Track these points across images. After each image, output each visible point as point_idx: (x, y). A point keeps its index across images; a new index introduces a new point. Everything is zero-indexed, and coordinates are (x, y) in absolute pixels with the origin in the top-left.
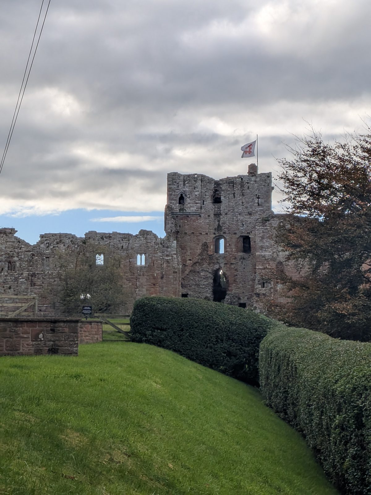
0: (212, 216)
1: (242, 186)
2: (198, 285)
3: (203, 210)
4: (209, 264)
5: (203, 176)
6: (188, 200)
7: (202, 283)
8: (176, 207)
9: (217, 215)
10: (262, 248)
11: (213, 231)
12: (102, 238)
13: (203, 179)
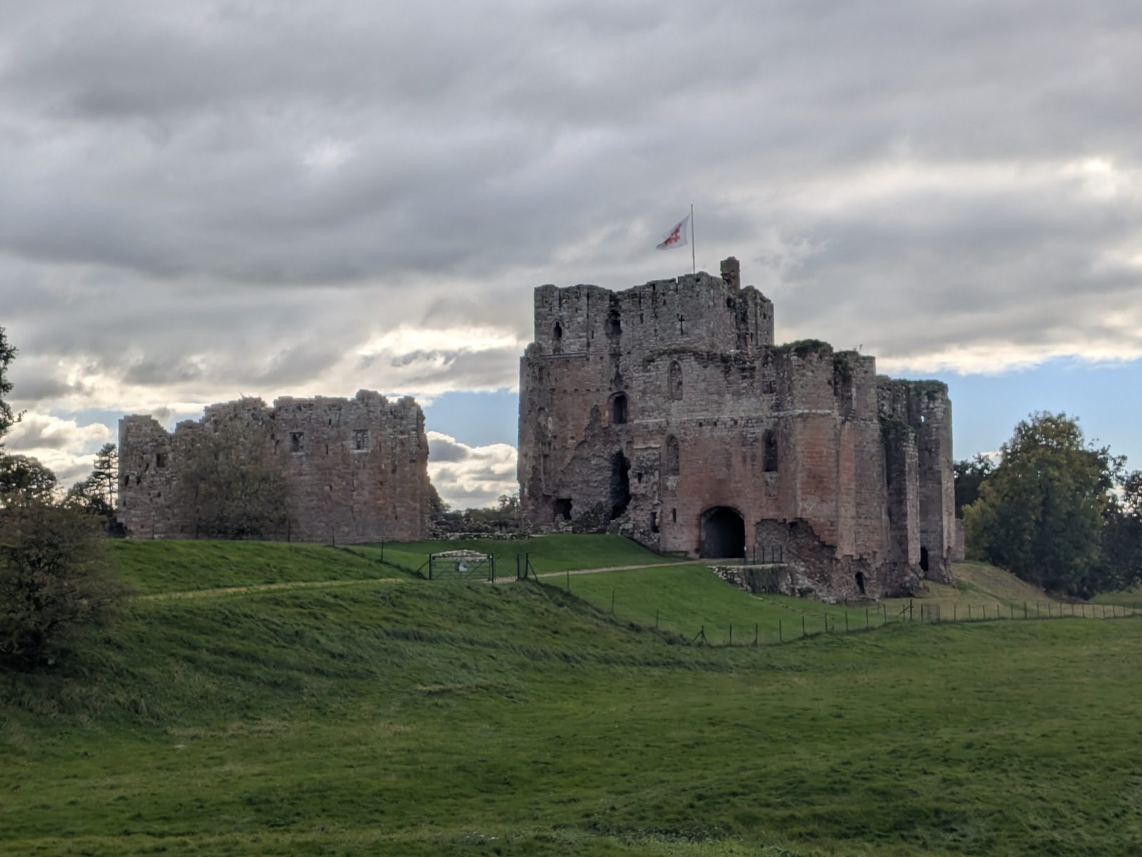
0: (607, 358)
1: (654, 300)
2: (587, 482)
3: (592, 349)
4: (605, 444)
5: (591, 288)
6: (566, 333)
7: (593, 478)
8: (548, 345)
9: (616, 355)
10: (643, 411)
11: (607, 385)
12: (299, 408)
13: (591, 292)
